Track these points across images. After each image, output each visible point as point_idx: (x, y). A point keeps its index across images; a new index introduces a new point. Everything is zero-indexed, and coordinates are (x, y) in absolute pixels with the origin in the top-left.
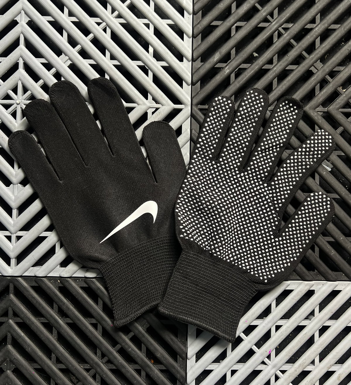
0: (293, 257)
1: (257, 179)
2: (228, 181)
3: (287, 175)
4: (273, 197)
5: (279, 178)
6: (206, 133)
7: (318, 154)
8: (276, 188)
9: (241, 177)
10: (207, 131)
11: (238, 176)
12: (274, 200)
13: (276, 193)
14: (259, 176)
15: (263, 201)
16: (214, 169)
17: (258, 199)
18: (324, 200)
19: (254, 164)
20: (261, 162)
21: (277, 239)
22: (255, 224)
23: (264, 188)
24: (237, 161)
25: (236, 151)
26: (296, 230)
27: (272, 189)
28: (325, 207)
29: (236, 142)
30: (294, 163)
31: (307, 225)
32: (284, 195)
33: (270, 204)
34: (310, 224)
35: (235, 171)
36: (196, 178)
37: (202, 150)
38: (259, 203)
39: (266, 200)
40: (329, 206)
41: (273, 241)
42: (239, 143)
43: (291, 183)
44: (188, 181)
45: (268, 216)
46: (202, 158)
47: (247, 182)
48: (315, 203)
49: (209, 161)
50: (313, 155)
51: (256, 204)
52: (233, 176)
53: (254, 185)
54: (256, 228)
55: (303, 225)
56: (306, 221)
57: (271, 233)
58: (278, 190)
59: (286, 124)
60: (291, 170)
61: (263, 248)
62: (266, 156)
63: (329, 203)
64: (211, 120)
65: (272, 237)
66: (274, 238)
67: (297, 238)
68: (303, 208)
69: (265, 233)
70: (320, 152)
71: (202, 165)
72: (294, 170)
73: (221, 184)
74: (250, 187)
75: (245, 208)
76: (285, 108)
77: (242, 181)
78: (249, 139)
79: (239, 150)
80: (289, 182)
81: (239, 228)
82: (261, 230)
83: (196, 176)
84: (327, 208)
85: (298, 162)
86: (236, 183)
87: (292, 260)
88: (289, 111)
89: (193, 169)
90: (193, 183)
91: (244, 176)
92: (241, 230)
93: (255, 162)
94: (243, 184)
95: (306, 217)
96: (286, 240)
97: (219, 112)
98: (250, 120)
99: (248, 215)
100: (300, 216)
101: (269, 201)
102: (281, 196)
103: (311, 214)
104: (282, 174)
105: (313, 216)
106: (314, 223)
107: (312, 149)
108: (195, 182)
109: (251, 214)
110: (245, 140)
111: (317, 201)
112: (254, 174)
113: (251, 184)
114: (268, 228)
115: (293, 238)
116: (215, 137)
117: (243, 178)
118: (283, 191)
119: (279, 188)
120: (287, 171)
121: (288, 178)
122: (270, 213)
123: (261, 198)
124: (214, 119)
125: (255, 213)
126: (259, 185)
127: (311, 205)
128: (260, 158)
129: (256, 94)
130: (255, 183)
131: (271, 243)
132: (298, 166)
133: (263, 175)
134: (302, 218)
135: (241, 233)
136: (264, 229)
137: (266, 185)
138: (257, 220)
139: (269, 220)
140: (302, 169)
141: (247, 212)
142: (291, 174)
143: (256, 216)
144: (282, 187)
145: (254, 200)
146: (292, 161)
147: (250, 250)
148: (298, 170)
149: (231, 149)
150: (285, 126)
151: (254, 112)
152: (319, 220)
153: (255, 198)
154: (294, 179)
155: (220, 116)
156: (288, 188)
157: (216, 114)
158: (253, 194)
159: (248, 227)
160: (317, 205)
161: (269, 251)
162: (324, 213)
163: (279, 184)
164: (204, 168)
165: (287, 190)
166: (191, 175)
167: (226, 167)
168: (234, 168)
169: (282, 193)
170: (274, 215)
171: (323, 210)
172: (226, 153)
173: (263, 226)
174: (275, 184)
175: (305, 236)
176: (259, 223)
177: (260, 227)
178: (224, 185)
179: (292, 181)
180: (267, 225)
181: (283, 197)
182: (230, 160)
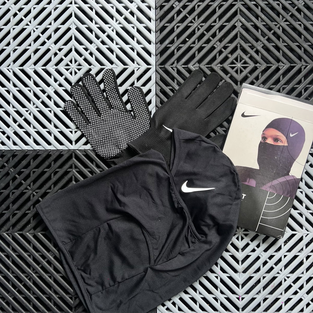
0: (148, 118)
1: (107, 111)
2: (101, 123)
3: (113, 98)
4: (119, 110)
5: (112, 102)
6: (75, 120)
7: (112, 81)
8: (116, 106)
9: (102, 118)
10: (75, 118)
11: (101, 118)
12: (120, 110)
13: (117, 107)
14: (107, 110)
15: (118, 115)
16: (92, 126)
17: (115, 116)
18: (133, 89)
19: (101, 109)
20: (101, 105)
21: (136, 119)
22: (125, 124)
23: (113, 111)
24: (95, 115)
25: (91, 112)
26: (138, 109)
27: (115, 108)
28: (136, 91)
29: (87, 110)
30: (110, 92)
31: (139, 103)
32: (120, 105)
33: (121, 112)
34: (139, 101)
35: (99, 118)
36: (91, 136)
37: (81, 125)
38: (117, 116)
39: (118, 113)
40: (137, 89)
41: (136, 121)
42: (88, 109)
43: (117, 99)
44: (90, 140)
45: (125, 116)
46: (85, 128)
47: (106, 117)
48: (132, 94)
49: (87, 126)
50: (111, 82)
51: (117, 118)
52: (100, 120)
53: (109, 115)
54: (127, 124)
55: (138, 105)
56: (137, 102)
57: (133, 120)
58: (117, 106)
59: (93, 85)
60: (112, 96)
61: (136, 127)
62: (100, 101)
63: (136, 88)
64: (71, 114)
65: (134, 120)
66: (136, 120)
67: (141, 110)
68: (131, 100)
69: (131, 122)
70: (112, 79)
71: (87, 129)
72: (113, 94)
73: (100, 127)
74: (109, 116)
75: (116, 123)
76: (86, 81)
77: (104, 118)
78: (89, 104)
79: (91, 111)
80: (116, 100)
81: (123, 132)
82: (129, 123)
83: (90, 136)
84: (138, 91)
85: (110, 91)
86: (104, 121)
87: (148, 119)
88: (89, 80)
89: (87, 135)
90: (92, 139)
91: (103, 116)
92: (124, 131)
93: (100, 108)
94: (106, 118)
95: (135, 101)
96: (139, 115)
97: (71, 109)
98: (83, 97)
99: (120, 124)
100: (134, 103)
101: (119, 112)
102: (120, 106)
103: (136, 98)
104: (111, 100)
105: (137, 98)
106: (140, 100)
107: (109, 81)
108: (92, 138)
109: (120, 123)
110: (89, 105)
111: (132, 93)
112: (105, 111)
113: (108, 115)
114: (130, 120)
115: (140, 112)
116: (79, 117)
117: (104, 117)
118: (118, 104)
119: (116, 105)
120: (111, 97)
121: (115, 99)
122: (124, 115)
123: (116, 114)
124: (72, 112)
125: (121, 121)
126: (110, 112)
127: (132, 96)
128: (100, 105)
129: (74, 88)
130: (109, 114)
131: (137, 122)
132: (112, 91)
133: (107, 108)
134: (135, 103)
135: (125, 132)
136: (129, 121)
137: (112, 110)
138: (124, 122)
139: (127, 117)
140: (114, 91)
141: (118, 124)
142: (114, 96)
143: (122, 121)
144: (117, 103)
145: (115, 118)
146: (108, 92)
147: (133, 132)
148: (114, 92)
149: (89, 114)
150: (94, 86)
151: (80, 94)
152: (140, 97)
153: (114, 117)
154: (117, 97)
155: (72, 109)
156: (119, 101)
157: (70, 110)
158: (113, 117)
159: (124, 128)
160: (134, 94)
161: (139, 125)
162: (139, 93)
163: (114, 104)
164: (89, 130)
165: (119, 102)
166: (88, 137)
167: (95, 121)
168: (97, 118)
169: (119, 105)
170: (126, 114)
171: (137, 92)
172: (89, 117)
173: (128, 121)
174: (114, 106)
175: (143, 107)
176: (126, 122)
177: (127, 123)
178: (101, 126)
179: (117, 98)
180: (128, 119)
181: (121, 106)
182: (93, 117)
